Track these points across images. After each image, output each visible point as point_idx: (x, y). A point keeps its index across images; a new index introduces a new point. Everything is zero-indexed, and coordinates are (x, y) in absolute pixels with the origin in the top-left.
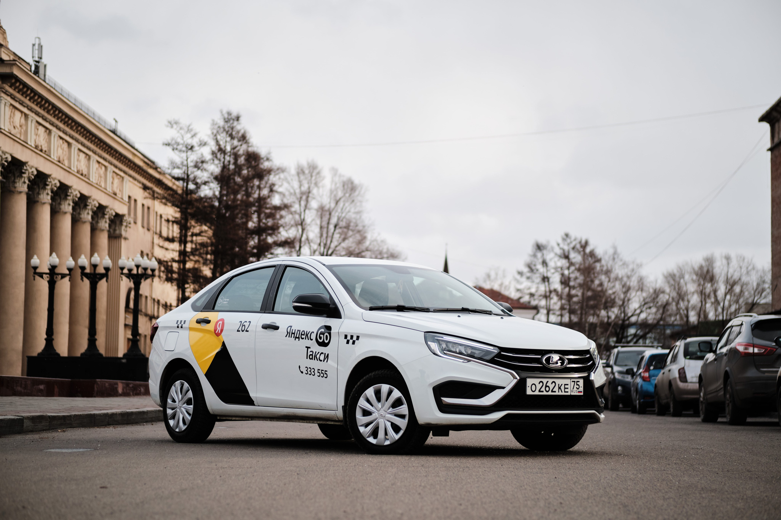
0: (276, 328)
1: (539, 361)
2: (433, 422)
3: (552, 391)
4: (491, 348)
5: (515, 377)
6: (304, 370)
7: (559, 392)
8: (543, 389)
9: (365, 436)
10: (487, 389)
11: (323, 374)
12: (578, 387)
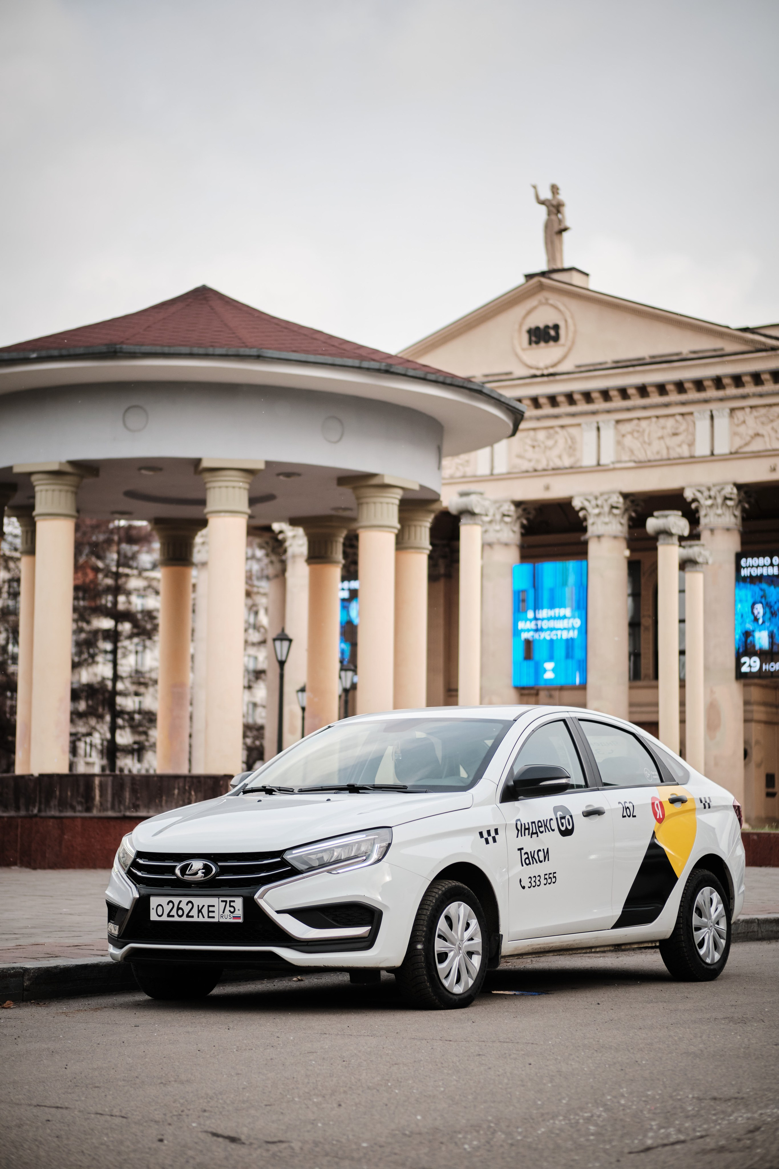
1: (169, 870)
3: (188, 916)
5: (132, 892)
7: (198, 917)
8: (174, 912)
12: (232, 909)
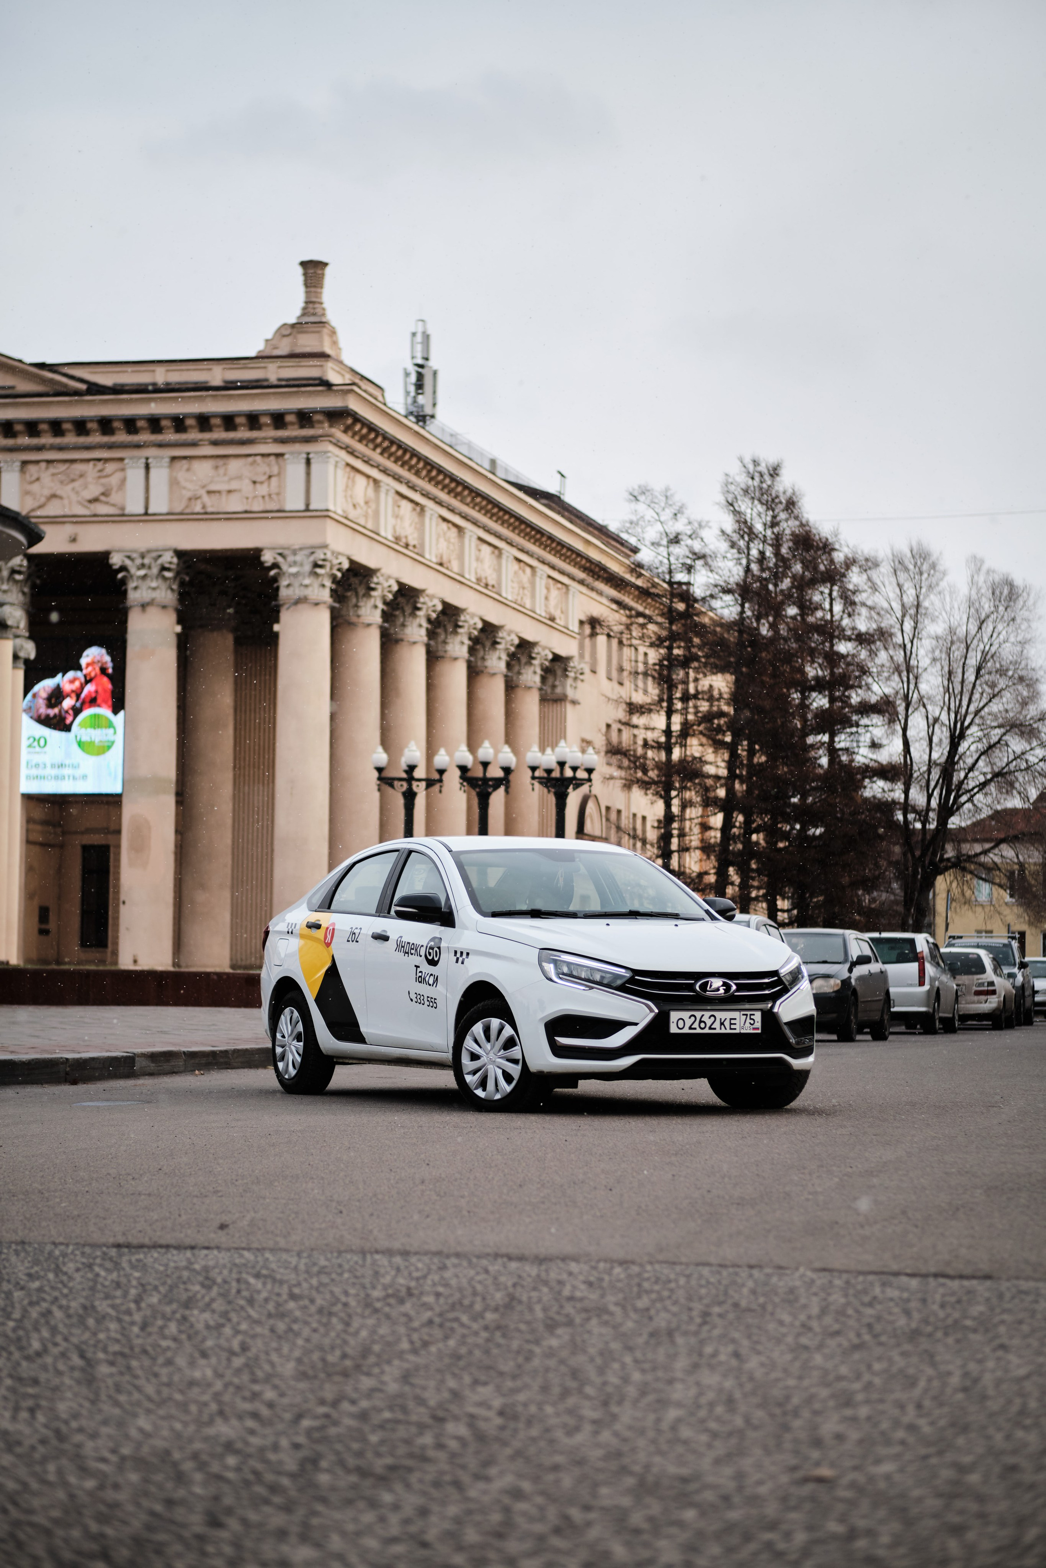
0: (385, 938)
1: (691, 987)
2: (546, 1069)
3: (710, 1028)
4: (622, 971)
5: (651, 1010)
6: (413, 996)
7: (721, 1029)
8: (696, 1025)
9: (472, 1087)
10: (615, 1026)
11: (432, 1002)
12: (752, 1022)
